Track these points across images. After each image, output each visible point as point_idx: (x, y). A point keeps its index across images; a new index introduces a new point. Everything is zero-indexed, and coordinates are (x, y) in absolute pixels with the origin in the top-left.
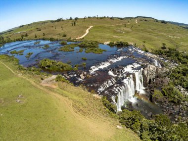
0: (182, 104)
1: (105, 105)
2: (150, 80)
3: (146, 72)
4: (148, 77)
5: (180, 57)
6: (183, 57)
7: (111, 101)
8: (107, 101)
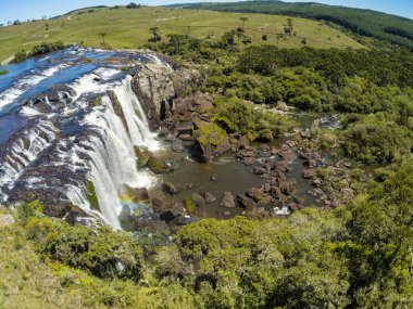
0: (291, 138)
1: (51, 252)
2: (163, 104)
3: (143, 83)
4: (156, 95)
5: (203, 49)
6: (211, 47)
7: (71, 214)
8: (54, 222)
